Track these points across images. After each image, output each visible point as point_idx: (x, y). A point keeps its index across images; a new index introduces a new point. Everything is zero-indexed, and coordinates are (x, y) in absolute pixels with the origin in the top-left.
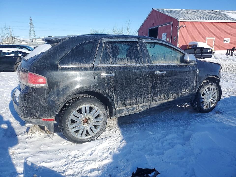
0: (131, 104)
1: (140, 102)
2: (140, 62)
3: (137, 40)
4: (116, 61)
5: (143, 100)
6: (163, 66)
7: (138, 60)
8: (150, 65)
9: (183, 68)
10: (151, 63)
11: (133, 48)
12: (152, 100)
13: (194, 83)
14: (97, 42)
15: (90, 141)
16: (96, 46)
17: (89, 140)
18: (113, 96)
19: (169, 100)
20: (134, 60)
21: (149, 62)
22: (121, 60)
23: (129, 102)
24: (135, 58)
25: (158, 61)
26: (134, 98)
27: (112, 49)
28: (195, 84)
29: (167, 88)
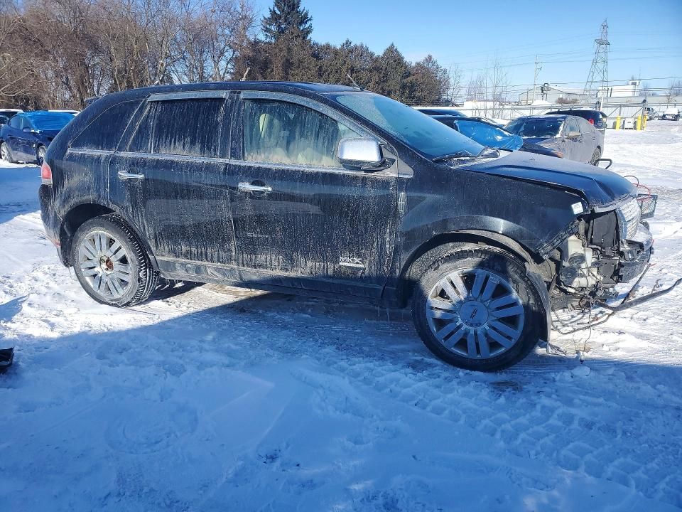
0: (188, 255)
1: (209, 255)
2: (213, 153)
3: (224, 94)
4: (159, 145)
5: (218, 254)
6: (270, 169)
7: (209, 149)
8: (234, 162)
9: (337, 185)
10: (239, 158)
11: (208, 116)
12: (241, 261)
13: (383, 244)
14: (137, 103)
15: (112, 305)
16: (134, 111)
17: (111, 302)
18: (144, 226)
19: (292, 274)
20: (198, 146)
21: (234, 155)
22: (171, 144)
23: (184, 248)
24: (202, 143)
25: (263, 156)
26: (194, 244)
27: (159, 117)
28: (387, 246)
29: (279, 235)
